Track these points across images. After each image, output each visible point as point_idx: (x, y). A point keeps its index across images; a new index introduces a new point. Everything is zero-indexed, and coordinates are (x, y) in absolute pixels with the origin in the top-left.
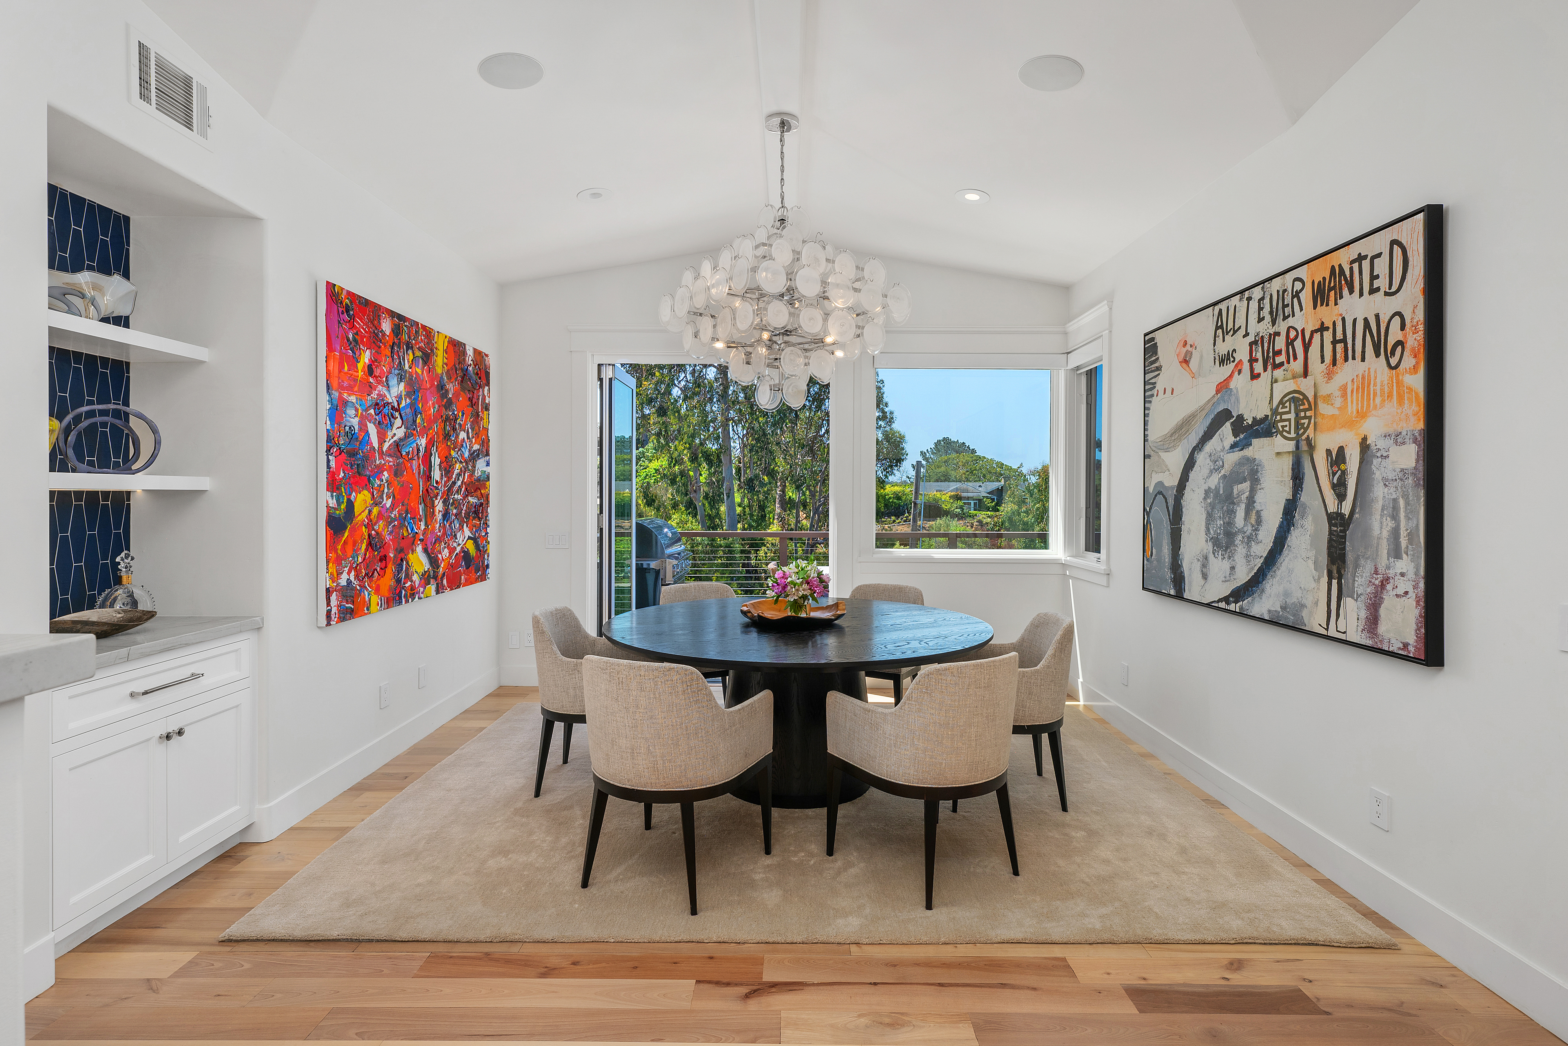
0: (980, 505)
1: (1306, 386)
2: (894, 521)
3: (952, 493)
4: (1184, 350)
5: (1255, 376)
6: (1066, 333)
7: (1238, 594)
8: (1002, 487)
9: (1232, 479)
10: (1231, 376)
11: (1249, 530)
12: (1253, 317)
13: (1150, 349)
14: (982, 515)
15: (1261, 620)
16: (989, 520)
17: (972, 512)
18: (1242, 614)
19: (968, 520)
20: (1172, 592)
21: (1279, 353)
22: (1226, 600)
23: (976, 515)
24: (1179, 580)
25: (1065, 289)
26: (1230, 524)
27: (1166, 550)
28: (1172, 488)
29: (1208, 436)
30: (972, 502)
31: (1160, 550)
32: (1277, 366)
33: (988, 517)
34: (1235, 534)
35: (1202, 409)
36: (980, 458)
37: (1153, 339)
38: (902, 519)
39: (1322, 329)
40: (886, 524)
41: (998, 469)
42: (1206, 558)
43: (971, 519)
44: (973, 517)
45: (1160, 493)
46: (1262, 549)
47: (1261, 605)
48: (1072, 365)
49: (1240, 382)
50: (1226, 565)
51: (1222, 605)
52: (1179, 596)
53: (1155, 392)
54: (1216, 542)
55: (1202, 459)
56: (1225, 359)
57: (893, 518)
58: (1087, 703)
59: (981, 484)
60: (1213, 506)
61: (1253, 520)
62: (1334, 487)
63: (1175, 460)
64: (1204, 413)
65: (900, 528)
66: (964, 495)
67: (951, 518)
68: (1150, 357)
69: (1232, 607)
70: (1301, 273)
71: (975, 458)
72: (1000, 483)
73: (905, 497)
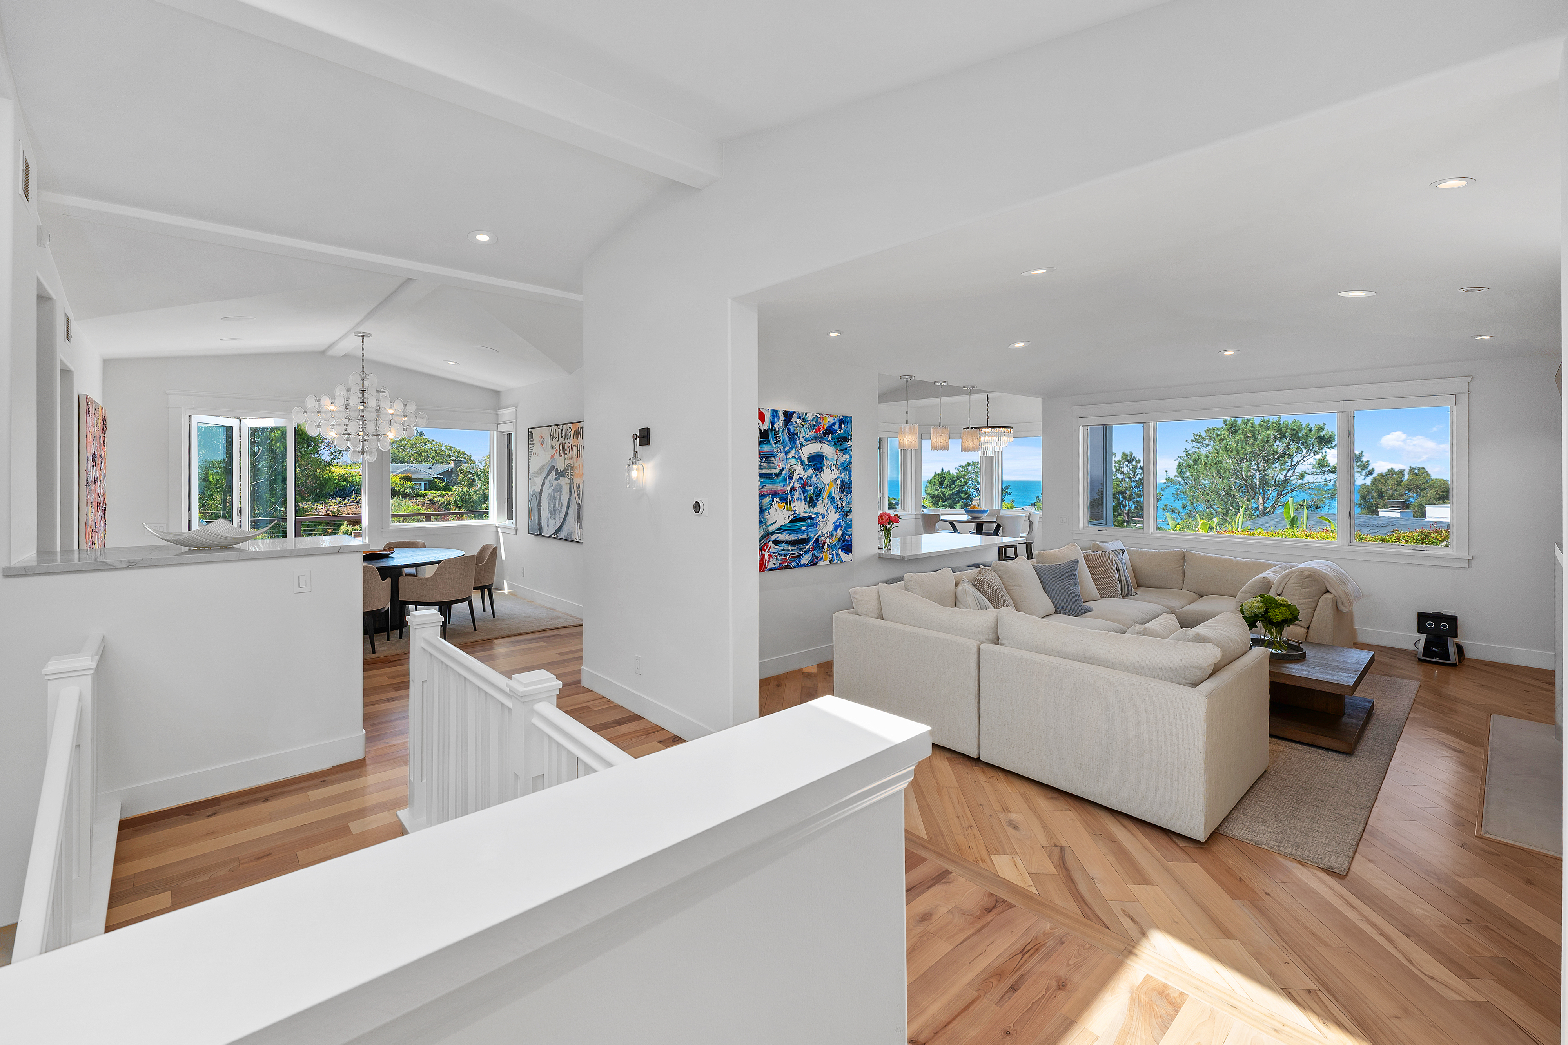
0: (432, 485)
1: (572, 462)
2: (340, 502)
3: (403, 475)
4: (542, 440)
5: (561, 456)
6: (497, 414)
7: (557, 532)
8: (451, 469)
9: (555, 491)
10: (555, 454)
11: (559, 508)
12: (560, 437)
13: (531, 435)
14: (431, 495)
15: (562, 539)
16: (440, 498)
17: (423, 491)
18: (558, 538)
19: (421, 499)
20: (538, 534)
21: (566, 450)
22: (553, 534)
23: (426, 495)
24: (540, 529)
25: (497, 393)
26: (554, 507)
27: (536, 517)
28: (538, 492)
29: (548, 474)
30: (423, 483)
31: (534, 517)
32: (566, 454)
33: (439, 496)
34: (556, 510)
35: (547, 463)
36: (428, 441)
37: (531, 432)
38: (349, 500)
39: (575, 446)
40: (330, 506)
41: (447, 452)
42: (548, 519)
43: (422, 498)
44: (424, 496)
45: (534, 494)
46: (563, 515)
47: (562, 535)
48: (500, 429)
49: (557, 456)
50: (554, 521)
51: (553, 536)
52: (540, 535)
53: (532, 453)
54: (551, 513)
55: (547, 482)
56: (553, 447)
57: (339, 499)
58: (509, 591)
59: (432, 467)
60: (550, 500)
61: (560, 505)
62: (578, 495)
63: (539, 481)
64: (547, 465)
65: (347, 509)
66: (413, 476)
67: (402, 498)
68: (531, 438)
69: (555, 536)
70: (570, 425)
71: (423, 441)
72: (449, 466)
73: (351, 478)
